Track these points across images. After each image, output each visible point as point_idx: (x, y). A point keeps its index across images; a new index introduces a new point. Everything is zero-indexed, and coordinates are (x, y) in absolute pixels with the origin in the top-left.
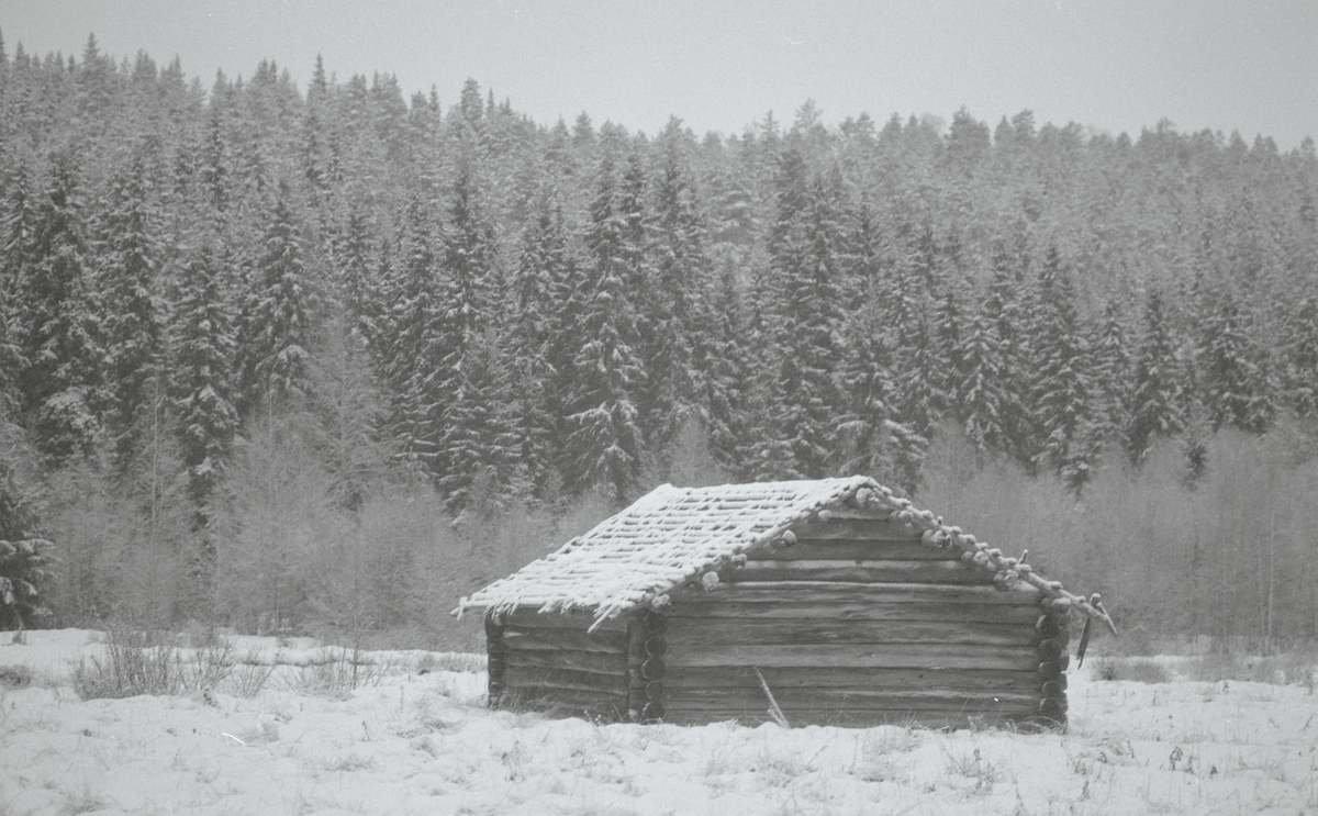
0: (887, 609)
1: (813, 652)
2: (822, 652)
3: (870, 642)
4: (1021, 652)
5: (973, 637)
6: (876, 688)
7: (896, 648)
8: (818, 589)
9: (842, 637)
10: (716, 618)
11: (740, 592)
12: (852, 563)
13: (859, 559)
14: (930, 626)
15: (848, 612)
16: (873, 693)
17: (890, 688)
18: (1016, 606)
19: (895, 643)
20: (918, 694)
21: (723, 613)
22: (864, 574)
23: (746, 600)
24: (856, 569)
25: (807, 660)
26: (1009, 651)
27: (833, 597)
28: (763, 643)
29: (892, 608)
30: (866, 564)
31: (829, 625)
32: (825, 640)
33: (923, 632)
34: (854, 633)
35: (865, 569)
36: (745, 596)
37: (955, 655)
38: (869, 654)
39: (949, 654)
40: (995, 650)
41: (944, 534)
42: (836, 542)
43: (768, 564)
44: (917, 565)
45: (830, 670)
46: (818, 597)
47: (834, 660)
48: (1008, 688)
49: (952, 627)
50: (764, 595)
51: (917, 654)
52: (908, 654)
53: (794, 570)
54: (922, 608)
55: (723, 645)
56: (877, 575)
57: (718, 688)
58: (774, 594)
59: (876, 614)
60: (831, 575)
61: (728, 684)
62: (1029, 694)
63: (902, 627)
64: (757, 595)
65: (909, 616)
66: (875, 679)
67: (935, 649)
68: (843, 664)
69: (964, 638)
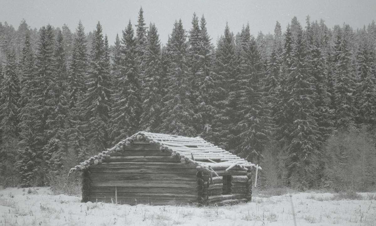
0: (153, 170)
1: (131, 182)
2: (135, 182)
3: (149, 179)
4: (192, 182)
5: (179, 178)
6: (150, 193)
7: (157, 181)
8: (132, 164)
9: (141, 178)
10: (106, 173)
11: (110, 165)
12: (143, 157)
13: (145, 156)
14: (166, 175)
15: (142, 171)
16: (149, 194)
17: (155, 193)
18: (192, 169)
19: (156, 180)
20: (161, 195)
21: (107, 171)
22: (145, 160)
23: (113, 167)
24: (144, 158)
25: (130, 185)
26: (189, 182)
27: (137, 167)
28: (118, 180)
29: (154, 170)
30: (147, 157)
31: (137, 175)
32: (137, 179)
33: (164, 177)
34: (144, 177)
35: (146, 158)
36: (112, 166)
37: (173, 183)
38: (148, 183)
39: (171, 183)
40: (185, 182)
41: (163, 147)
42: (139, 151)
43: (119, 157)
44: (162, 157)
45: (137, 187)
46: (132, 167)
47: (138, 185)
48: (189, 193)
49: (173, 175)
50: (117, 166)
51: (162, 183)
52: (159, 183)
53: (126, 159)
54: (163, 170)
55: (108, 180)
56: (149, 160)
57: (105, 193)
58: (119, 166)
59: (150, 171)
60: (136, 160)
61: (109, 191)
62: (195, 195)
63: (158, 175)
64: (115, 166)
65: (160, 172)
66: (150, 190)
67: (167, 182)
68: (141, 186)
69: (177, 178)
